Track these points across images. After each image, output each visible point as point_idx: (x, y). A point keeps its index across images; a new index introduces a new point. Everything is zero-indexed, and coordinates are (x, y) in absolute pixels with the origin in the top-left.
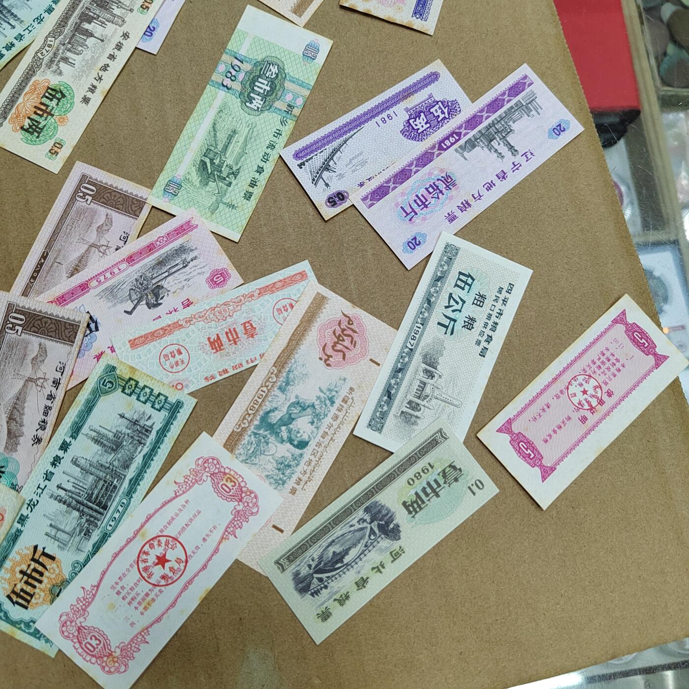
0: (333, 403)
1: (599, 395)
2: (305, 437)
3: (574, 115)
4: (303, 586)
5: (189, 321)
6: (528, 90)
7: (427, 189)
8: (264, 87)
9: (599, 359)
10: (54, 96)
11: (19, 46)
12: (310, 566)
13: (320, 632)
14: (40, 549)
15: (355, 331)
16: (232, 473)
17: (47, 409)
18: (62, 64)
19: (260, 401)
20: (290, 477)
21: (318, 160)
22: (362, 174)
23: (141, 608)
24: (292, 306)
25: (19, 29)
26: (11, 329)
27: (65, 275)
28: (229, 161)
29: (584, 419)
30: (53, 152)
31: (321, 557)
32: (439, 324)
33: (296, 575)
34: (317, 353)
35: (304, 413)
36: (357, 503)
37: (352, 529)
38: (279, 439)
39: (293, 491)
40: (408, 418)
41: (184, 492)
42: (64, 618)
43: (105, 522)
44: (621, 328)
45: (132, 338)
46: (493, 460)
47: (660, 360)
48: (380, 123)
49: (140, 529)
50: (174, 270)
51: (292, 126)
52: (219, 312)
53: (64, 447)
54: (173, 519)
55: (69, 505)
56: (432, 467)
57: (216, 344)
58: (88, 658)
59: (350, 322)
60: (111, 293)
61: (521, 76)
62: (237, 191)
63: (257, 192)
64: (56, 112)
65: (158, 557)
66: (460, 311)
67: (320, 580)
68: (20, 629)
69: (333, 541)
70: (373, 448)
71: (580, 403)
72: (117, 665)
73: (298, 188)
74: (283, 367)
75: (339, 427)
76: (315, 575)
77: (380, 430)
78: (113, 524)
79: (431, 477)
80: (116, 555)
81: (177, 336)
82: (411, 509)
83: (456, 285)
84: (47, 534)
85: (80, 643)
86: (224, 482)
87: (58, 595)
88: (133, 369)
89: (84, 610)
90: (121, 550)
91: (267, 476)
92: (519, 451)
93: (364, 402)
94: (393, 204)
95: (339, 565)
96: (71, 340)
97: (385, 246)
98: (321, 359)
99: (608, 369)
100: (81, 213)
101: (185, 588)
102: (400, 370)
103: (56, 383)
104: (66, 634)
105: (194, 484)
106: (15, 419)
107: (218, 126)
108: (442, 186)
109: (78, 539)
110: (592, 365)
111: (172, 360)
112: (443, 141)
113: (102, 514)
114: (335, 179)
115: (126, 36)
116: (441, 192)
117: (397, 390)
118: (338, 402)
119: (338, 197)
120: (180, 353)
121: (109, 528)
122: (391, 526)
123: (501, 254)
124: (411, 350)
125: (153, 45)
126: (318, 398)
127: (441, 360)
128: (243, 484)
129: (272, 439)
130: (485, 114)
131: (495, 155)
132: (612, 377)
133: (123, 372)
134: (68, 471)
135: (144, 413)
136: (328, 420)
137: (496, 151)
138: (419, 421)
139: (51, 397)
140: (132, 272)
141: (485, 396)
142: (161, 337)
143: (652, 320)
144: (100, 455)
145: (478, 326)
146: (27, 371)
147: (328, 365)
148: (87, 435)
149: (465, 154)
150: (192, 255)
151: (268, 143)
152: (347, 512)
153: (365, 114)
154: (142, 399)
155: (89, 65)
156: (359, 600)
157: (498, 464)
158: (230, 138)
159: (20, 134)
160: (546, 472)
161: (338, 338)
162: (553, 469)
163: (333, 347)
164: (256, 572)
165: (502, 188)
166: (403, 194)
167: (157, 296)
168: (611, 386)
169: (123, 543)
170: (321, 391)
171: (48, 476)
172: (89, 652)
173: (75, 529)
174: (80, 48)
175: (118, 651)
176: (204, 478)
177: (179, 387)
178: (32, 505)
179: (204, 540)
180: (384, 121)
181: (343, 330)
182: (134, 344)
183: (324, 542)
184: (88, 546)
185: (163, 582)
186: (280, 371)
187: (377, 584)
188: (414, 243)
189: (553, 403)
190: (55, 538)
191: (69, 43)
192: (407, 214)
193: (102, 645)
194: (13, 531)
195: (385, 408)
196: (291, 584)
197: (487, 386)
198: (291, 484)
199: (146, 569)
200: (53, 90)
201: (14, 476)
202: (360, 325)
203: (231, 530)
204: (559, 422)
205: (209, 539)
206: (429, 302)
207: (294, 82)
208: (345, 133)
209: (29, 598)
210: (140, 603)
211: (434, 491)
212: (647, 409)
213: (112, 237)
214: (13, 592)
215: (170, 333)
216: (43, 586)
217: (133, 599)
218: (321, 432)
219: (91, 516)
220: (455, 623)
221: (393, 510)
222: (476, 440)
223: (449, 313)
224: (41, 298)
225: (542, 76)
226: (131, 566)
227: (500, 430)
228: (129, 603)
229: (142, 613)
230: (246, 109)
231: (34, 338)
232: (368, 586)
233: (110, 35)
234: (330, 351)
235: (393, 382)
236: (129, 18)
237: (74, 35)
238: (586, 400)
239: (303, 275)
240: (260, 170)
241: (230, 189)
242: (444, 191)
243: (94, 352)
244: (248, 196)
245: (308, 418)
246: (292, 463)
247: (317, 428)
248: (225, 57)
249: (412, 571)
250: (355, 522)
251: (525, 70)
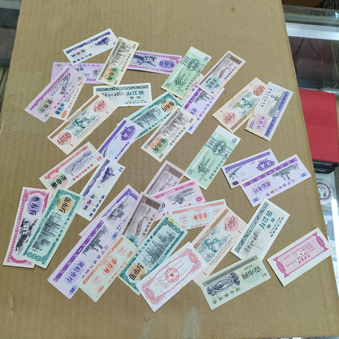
0: (226, 241)
1: (305, 256)
2: (216, 249)
3: (309, 171)
4: (210, 292)
5: (189, 209)
6: (296, 162)
7: (262, 185)
8: (220, 148)
9: (307, 245)
10: (163, 142)
11: (156, 126)
12: (212, 287)
13: (213, 307)
14: (140, 264)
15: (235, 222)
16: (195, 255)
17: (148, 226)
18: (166, 133)
19: (205, 236)
20: (210, 260)
21: (232, 171)
22: (243, 178)
23: (164, 287)
24: (218, 211)
25: (156, 122)
26: (142, 202)
27: (158, 190)
28: (207, 167)
29: (300, 262)
30: (160, 157)
31: (216, 285)
32: (260, 225)
33: (208, 288)
34: (223, 226)
35: (217, 242)
36: (228, 272)
37: (226, 279)
38: (209, 248)
39: (211, 264)
40: (247, 250)
41: (181, 257)
42: (143, 285)
43: (158, 261)
44: (315, 237)
45: (173, 211)
46: (270, 268)
47: (326, 249)
48: (251, 164)
49: (167, 265)
50: (187, 194)
51: (226, 160)
52: (198, 209)
53: (151, 237)
54: (177, 264)
55: (150, 254)
56: (252, 266)
57: (196, 217)
58: (148, 298)
59: (234, 219)
60: (170, 197)
61: (294, 158)
62: (208, 176)
63: (213, 177)
64: (163, 146)
65: (171, 274)
66: (267, 222)
67: (215, 291)
68: (131, 285)
69: (220, 281)
70: (235, 256)
71: (299, 257)
72: (155, 302)
73: (225, 178)
74: (213, 228)
75: (226, 248)
76: (214, 290)
77: (238, 252)
78: (160, 262)
79: (251, 269)
80: (160, 270)
81: (185, 213)
82: (244, 277)
83: (266, 214)
84: (142, 260)
85: (147, 293)
86: (192, 257)
87: (143, 278)
88: (172, 220)
89: (149, 284)
90: (161, 270)
91: (204, 258)
92: (279, 267)
93: (235, 243)
94: (251, 188)
95: (221, 288)
96: (157, 208)
97: (247, 199)
98: (224, 228)
99: (309, 249)
100: (165, 174)
101: (177, 284)
102: (246, 236)
103: (152, 219)
104: (143, 289)
105: (184, 256)
106: (139, 227)
107: (205, 157)
108: (266, 185)
109: (150, 264)
110: (304, 246)
111: (183, 220)
112: (268, 172)
113: (158, 258)
114: (236, 177)
115: (184, 128)
116: (266, 187)
117: (245, 241)
118: (227, 241)
119: (236, 183)
120: (185, 218)
121: (159, 263)
122: (237, 281)
123: (281, 208)
124: (251, 230)
125: (191, 132)
126: (222, 239)
127: (259, 235)
128: (197, 259)
129: (207, 248)
130: (282, 167)
131: (283, 179)
132: (310, 251)
133: (170, 220)
134: (151, 244)
135: (173, 233)
136: (223, 246)
137: (284, 178)
138: (250, 252)
139: (150, 223)
140: (176, 193)
141: (270, 249)
142: (181, 212)
143: (325, 237)
144: (160, 242)
145: (271, 227)
146: (145, 215)
147: (226, 230)
148: (157, 235)
149: (274, 177)
150: (193, 191)
151: (218, 164)
152: (225, 273)
153: (247, 160)
154: (173, 228)
155: (173, 135)
156: (225, 300)
157: (272, 270)
158: (208, 161)
159: (152, 150)
160: (286, 275)
161: (230, 223)
162: (288, 275)
163: (228, 225)
164: (197, 285)
165: (284, 189)
166: (255, 185)
167: (182, 201)
168: (309, 254)
169: (162, 268)
170: (223, 237)
171: (146, 244)
172: (149, 296)
173: (150, 261)
174: (172, 130)
175: (156, 298)
176: (187, 254)
177: (184, 227)
178: (140, 251)
179: (184, 272)
180: (252, 163)
181: (232, 221)
182: (174, 213)
183: (217, 281)
184: (153, 266)
185: (171, 281)
186: (212, 229)
187: (231, 297)
188: (256, 200)
189: (291, 255)
190: (144, 262)
191: (169, 128)
192: (255, 191)
193: (152, 295)
194: (134, 258)
195: (241, 246)
196: (207, 291)
197: (272, 246)
198: (210, 262)
199: (167, 276)
200: (163, 140)
201: (136, 243)
202: (237, 220)
203: (192, 271)
204: (292, 261)
205: (186, 272)
206: (258, 218)
207: (228, 148)
208: (241, 165)
209: (135, 277)
210: (164, 286)
211: (251, 273)
212: (320, 263)
213: (172, 183)
214: (131, 275)
215: (184, 212)
216: (139, 275)
217: (163, 284)
218: (221, 249)
219: (155, 258)
220: (252, 314)
221: (239, 276)
222: (266, 261)
223: (263, 222)
224: (151, 195)
225: (301, 159)
226: (164, 274)
227: (274, 260)
228: (161, 285)
229: (164, 289)
230: (214, 154)
231: (148, 206)
232: (228, 297)
233: (180, 127)
234: (227, 226)
235: (244, 239)
236: (186, 123)
237: (170, 126)
238: (301, 256)
239: (223, 203)
240: (215, 171)
241: (206, 175)
242: (267, 186)
243: (163, 213)
244: (211, 178)
245: (218, 244)
246: (212, 256)
247: (220, 247)
248: (210, 138)
249: (242, 296)
250: (227, 277)
251: (296, 156)
